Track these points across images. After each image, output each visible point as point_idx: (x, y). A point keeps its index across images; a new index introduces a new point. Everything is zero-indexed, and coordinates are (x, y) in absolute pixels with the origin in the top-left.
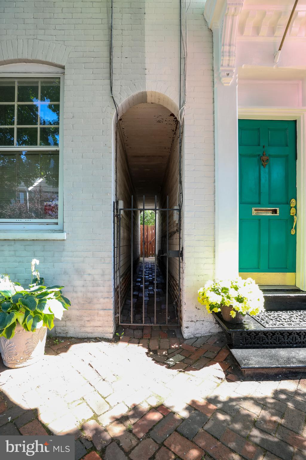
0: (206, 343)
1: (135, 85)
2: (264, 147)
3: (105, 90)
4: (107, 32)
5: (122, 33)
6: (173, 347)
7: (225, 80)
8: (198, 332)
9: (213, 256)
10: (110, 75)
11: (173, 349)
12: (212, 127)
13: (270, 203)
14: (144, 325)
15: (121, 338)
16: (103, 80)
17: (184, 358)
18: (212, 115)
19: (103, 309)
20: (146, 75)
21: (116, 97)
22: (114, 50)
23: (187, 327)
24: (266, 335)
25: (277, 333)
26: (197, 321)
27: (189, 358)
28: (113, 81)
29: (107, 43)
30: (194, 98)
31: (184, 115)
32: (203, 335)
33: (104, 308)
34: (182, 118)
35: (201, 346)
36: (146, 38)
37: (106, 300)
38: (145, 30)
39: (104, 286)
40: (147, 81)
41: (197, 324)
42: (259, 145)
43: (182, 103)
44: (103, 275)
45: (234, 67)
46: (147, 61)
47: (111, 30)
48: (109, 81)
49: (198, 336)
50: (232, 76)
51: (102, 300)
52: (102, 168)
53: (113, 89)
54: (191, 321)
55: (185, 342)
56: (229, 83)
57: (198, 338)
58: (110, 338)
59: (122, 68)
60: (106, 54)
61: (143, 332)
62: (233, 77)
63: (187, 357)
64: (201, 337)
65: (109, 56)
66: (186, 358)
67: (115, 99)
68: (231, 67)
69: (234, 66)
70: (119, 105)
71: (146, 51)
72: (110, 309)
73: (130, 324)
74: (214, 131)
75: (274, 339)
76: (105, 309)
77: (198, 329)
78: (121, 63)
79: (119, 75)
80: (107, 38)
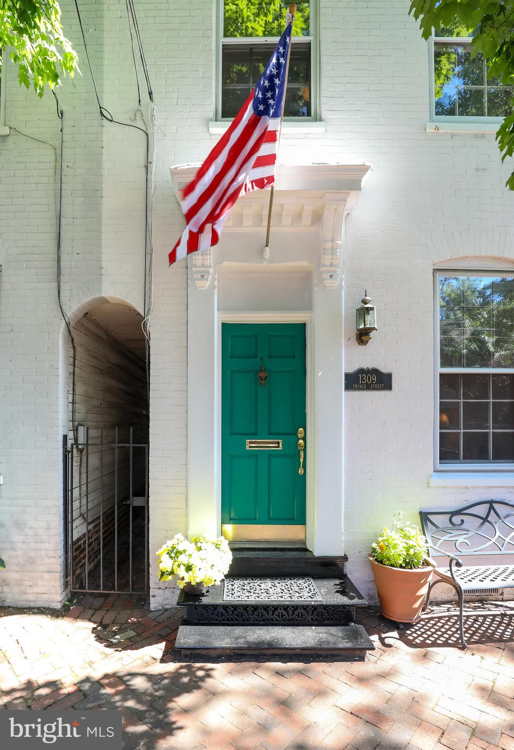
0: (172, 617)
1: (88, 289)
2: (262, 359)
3: (51, 296)
4: (54, 221)
5: (73, 223)
6: (130, 621)
7: (199, 283)
8: (167, 602)
9: (185, 507)
10: (57, 276)
11: (129, 623)
12: (186, 341)
13: (270, 434)
14: (102, 592)
15: (71, 608)
16: (50, 282)
17: (134, 635)
18: (185, 327)
19: (47, 572)
20: (103, 276)
21: (64, 305)
22: (62, 244)
23: (154, 596)
24: (266, 611)
25: (289, 608)
26: (166, 588)
27: (141, 635)
28: (61, 283)
29: (54, 235)
30: (162, 305)
31: (149, 326)
32: (174, 607)
33: (50, 570)
34: (148, 330)
35: (164, 621)
36: (104, 229)
37: (53, 560)
38: (101, 218)
39: (49, 543)
40: (103, 283)
41: (166, 592)
42: (256, 357)
43: (148, 311)
44: (48, 529)
45: (210, 267)
46: (104, 257)
47: (60, 219)
48: (56, 284)
49: (168, 607)
50: (207, 279)
51: (47, 560)
52: (47, 396)
53: (61, 294)
54: (159, 588)
55: (150, 615)
56: (205, 287)
57: (166, 610)
58: (57, 608)
59: (73, 267)
60: (53, 249)
61: (105, 600)
62: (209, 279)
63: (139, 633)
64: (171, 609)
65: (57, 252)
66: (138, 635)
67: (63, 307)
68: (207, 267)
69: (210, 265)
70: (69, 315)
71: (103, 245)
72: (57, 572)
73: (84, 591)
74: (187, 347)
75: (277, 615)
76: (51, 572)
77: (167, 599)
78: (72, 260)
79: (69, 276)
80: (55, 229)
